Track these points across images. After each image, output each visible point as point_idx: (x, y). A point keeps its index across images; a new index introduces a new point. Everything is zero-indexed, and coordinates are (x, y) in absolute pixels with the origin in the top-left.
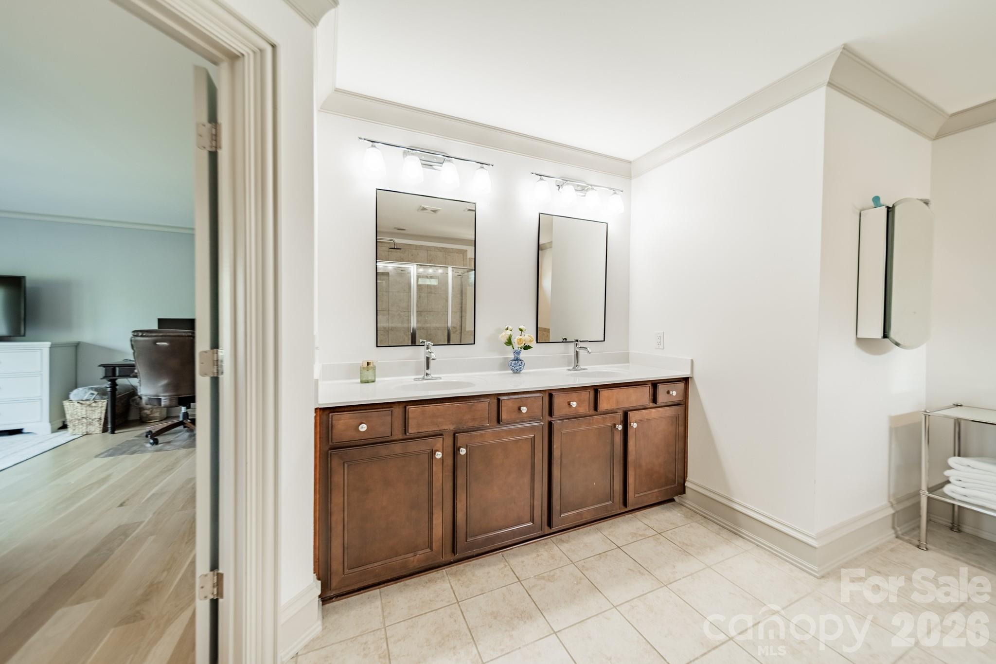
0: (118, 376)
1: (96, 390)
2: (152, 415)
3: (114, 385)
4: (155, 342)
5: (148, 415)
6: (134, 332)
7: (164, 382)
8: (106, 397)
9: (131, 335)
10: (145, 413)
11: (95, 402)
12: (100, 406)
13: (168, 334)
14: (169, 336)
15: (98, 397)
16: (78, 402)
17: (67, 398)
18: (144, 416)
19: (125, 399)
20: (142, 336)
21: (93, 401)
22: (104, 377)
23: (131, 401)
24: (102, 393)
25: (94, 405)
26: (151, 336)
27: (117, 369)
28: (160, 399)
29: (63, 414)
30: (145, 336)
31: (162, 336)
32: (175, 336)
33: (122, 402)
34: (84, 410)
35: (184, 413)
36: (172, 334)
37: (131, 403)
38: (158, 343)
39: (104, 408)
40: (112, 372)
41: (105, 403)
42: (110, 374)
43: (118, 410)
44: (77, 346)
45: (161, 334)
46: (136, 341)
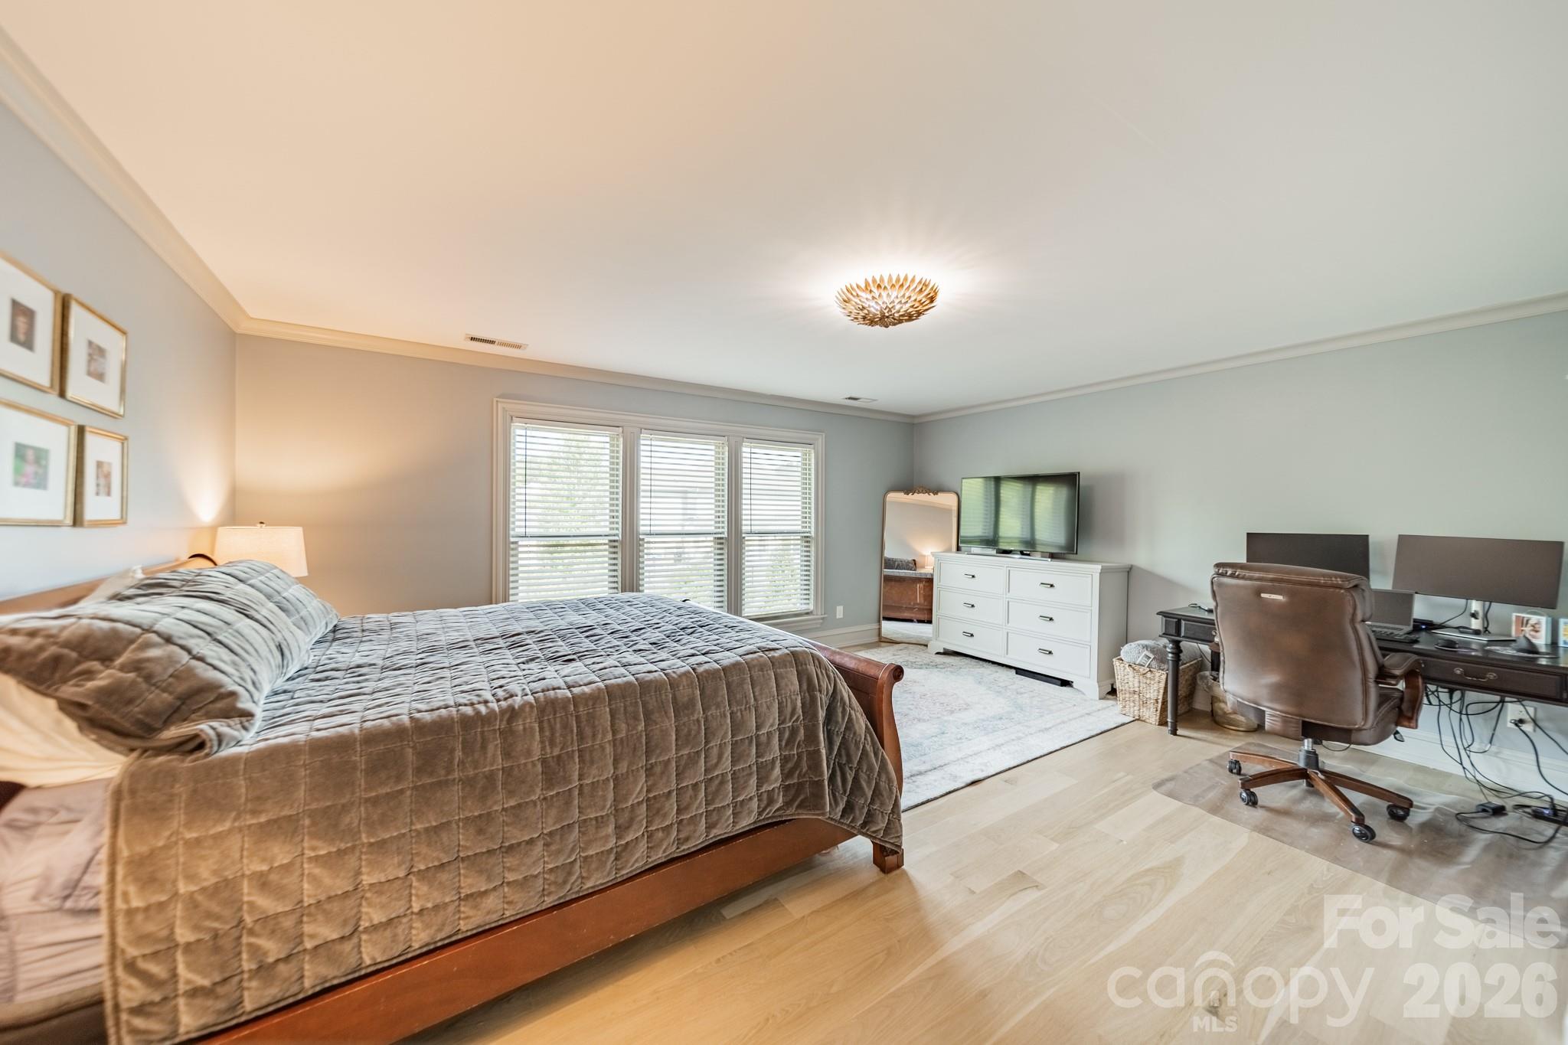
0: (1184, 637)
1: (1152, 651)
2: (1232, 716)
3: (1178, 651)
4: (1258, 592)
5: (1225, 713)
6: (1218, 565)
7: (1273, 678)
8: (1166, 667)
9: (1212, 571)
10: (1222, 709)
11: (1150, 671)
12: (1157, 679)
13: (1286, 577)
14: (1288, 581)
15: (1154, 664)
16: (1130, 665)
17: (1117, 653)
18: (1220, 712)
19: (1190, 674)
20: (1232, 576)
21: (1148, 669)
22: (1164, 634)
23: (1198, 678)
24: (1160, 658)
25: (1149, 675)
26: (1251, 579)
27: (1183, 622)
28: (1264, 711)
29: (1112, 674)
30: (1238, 577)
31: (1272, 580)
32: (1302, 583)
33: (1187, 677)
34: (1137, 680)
35: (1308, 752)
36: (1294, 578)
37: (1199, 682)
38: (1263, 595)
39: (1162, 685)
40: (1175, 625)
41: (1164, 677)
42: (1173, 631)
43: (1183, 691)
44: (1129, 571)
45: (1271, 576)
46: (1220, 585)
